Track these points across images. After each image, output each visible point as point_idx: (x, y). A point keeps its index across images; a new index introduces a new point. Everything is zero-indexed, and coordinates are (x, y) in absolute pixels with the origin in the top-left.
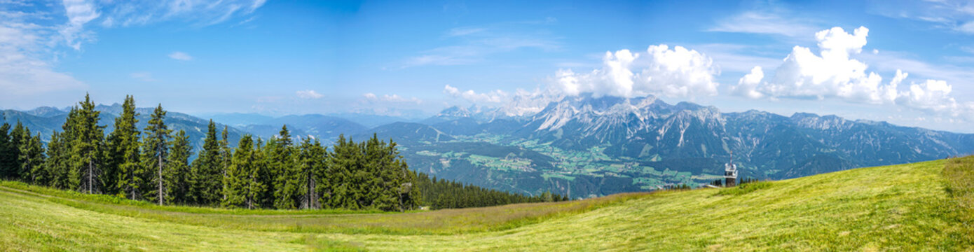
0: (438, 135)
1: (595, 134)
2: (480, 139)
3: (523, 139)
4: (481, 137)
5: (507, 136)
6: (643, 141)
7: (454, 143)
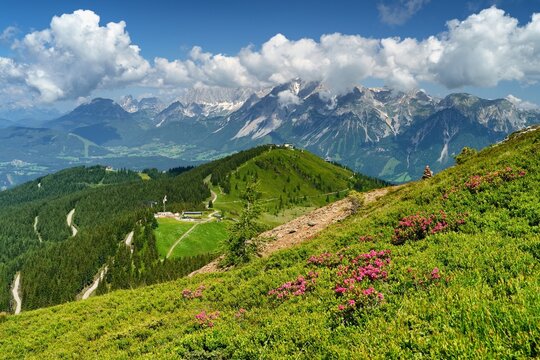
0: (86, 147)
1: (318, 143)
2: (151, 153)
3: (214, 152)
4: (151, 149)
5: (190, 146)
6: (387, 153)
7: (113, 159)
